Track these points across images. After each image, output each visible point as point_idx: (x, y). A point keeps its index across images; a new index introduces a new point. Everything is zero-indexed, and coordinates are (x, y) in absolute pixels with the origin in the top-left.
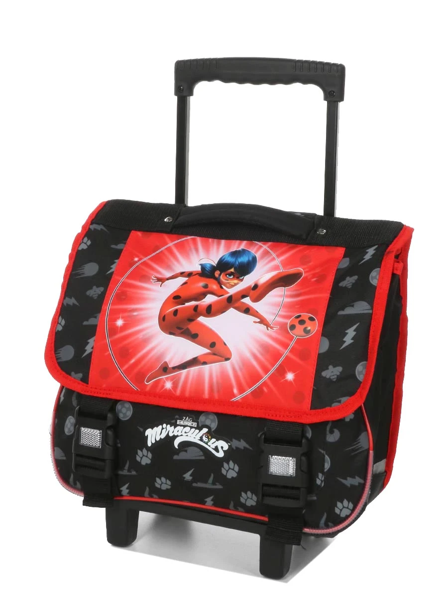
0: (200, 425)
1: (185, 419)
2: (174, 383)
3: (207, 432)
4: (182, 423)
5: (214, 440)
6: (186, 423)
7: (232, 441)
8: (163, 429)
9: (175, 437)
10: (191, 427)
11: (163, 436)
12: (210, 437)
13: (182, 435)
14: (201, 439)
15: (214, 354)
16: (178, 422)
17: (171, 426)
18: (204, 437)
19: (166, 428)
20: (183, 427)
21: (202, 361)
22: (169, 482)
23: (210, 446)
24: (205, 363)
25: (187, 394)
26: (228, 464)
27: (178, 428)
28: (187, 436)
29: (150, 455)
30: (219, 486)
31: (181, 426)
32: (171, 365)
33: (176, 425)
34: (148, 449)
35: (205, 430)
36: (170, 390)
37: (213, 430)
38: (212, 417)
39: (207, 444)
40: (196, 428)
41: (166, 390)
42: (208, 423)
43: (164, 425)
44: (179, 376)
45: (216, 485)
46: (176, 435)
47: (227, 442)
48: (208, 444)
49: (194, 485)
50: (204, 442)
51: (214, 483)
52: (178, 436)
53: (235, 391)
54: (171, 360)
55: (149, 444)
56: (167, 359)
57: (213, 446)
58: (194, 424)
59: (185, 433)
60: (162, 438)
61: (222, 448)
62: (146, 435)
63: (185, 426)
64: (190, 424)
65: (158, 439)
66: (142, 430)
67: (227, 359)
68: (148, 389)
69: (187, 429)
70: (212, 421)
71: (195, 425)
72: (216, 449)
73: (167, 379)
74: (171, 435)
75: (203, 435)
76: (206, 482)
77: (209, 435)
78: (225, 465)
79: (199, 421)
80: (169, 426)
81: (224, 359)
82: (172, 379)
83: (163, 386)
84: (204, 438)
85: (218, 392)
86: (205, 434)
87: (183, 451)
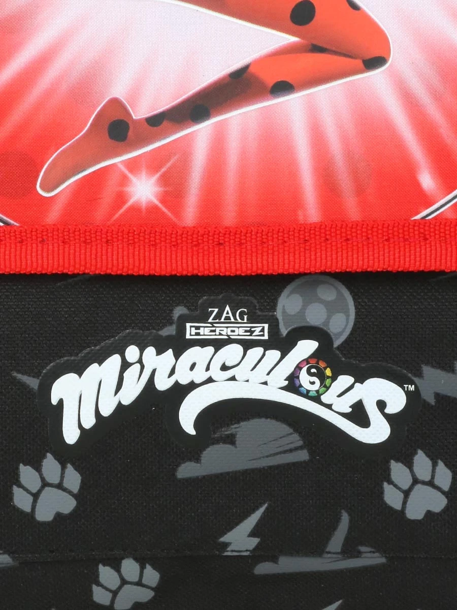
0: (284, 332)
1: (218, 316)
2: (165, 180)
3: (316, 355)
4: (205, 332)
5: (345, 381)
6: (223, 331)
7: (420, 374)
8: (125, 365)
9: (180, 391)
10: (247, 345)
11: (129, 394)
12: (328, 372)
13: (210, 380)
14: (292, 385)
15: (317, 49)
16: (190, 331)
17: (159, 353)
18: (303, 374)
19: (140, 361)
20: (210, 350)
21: (271, 82)
22: (152, 576)
23: (329, 407)
24: (283, 88)
25: (229, 217)
26: (409, 465)
27: (193, 354)
28: (233, 379)
29: (73, 479)
30: (370, 558)
31: (203, 343)
32: (140, 112)
33: (180, 345)
34: (65, 454)
35: (306, 348)
36: (152, 209)
37: (337, 343)
38: (328, 293)
39: (317, 399)
40: (267, 345)
41: (135, 209)
42: (315, 316)
43: (132, 353)
44: (184, 151)
45: (358, 554)
46: (184, 381)
47: (400, 381)
48: (325, 398)
49: (264, 568)
50: (306, 395)
51: (349, 550)
52: (192, 386)
53: (427, 181)
54: (135, 92)
55: (71, 435)
56: (119, 90)
57: (345, 405)
58: (257, 331)
59: (224, 368)
60: (126, 401)
61: (381, 405)
62: (54, 401)
63: (218, 344)
64: (240, 332)
65: (107, 411)
66: (33, 383)
67: (374, 62)
68: (53, 216)
69: (232, 353)
70: (332, 308)
71: (261, 331)
72: (358, 415)
73: (133, 166)
74: (163, 384)
75: (299, 368)
76: (317, 549)
77: (322, 365)
78: (398, 471)
79: (279, 314)
80: (150, 351)
81: (359, 63)
82: (154, 163)
83: (121, 198)
84: (305, 379)
85: (360, 191)
86: (307, 361)
87: (217, 441)
